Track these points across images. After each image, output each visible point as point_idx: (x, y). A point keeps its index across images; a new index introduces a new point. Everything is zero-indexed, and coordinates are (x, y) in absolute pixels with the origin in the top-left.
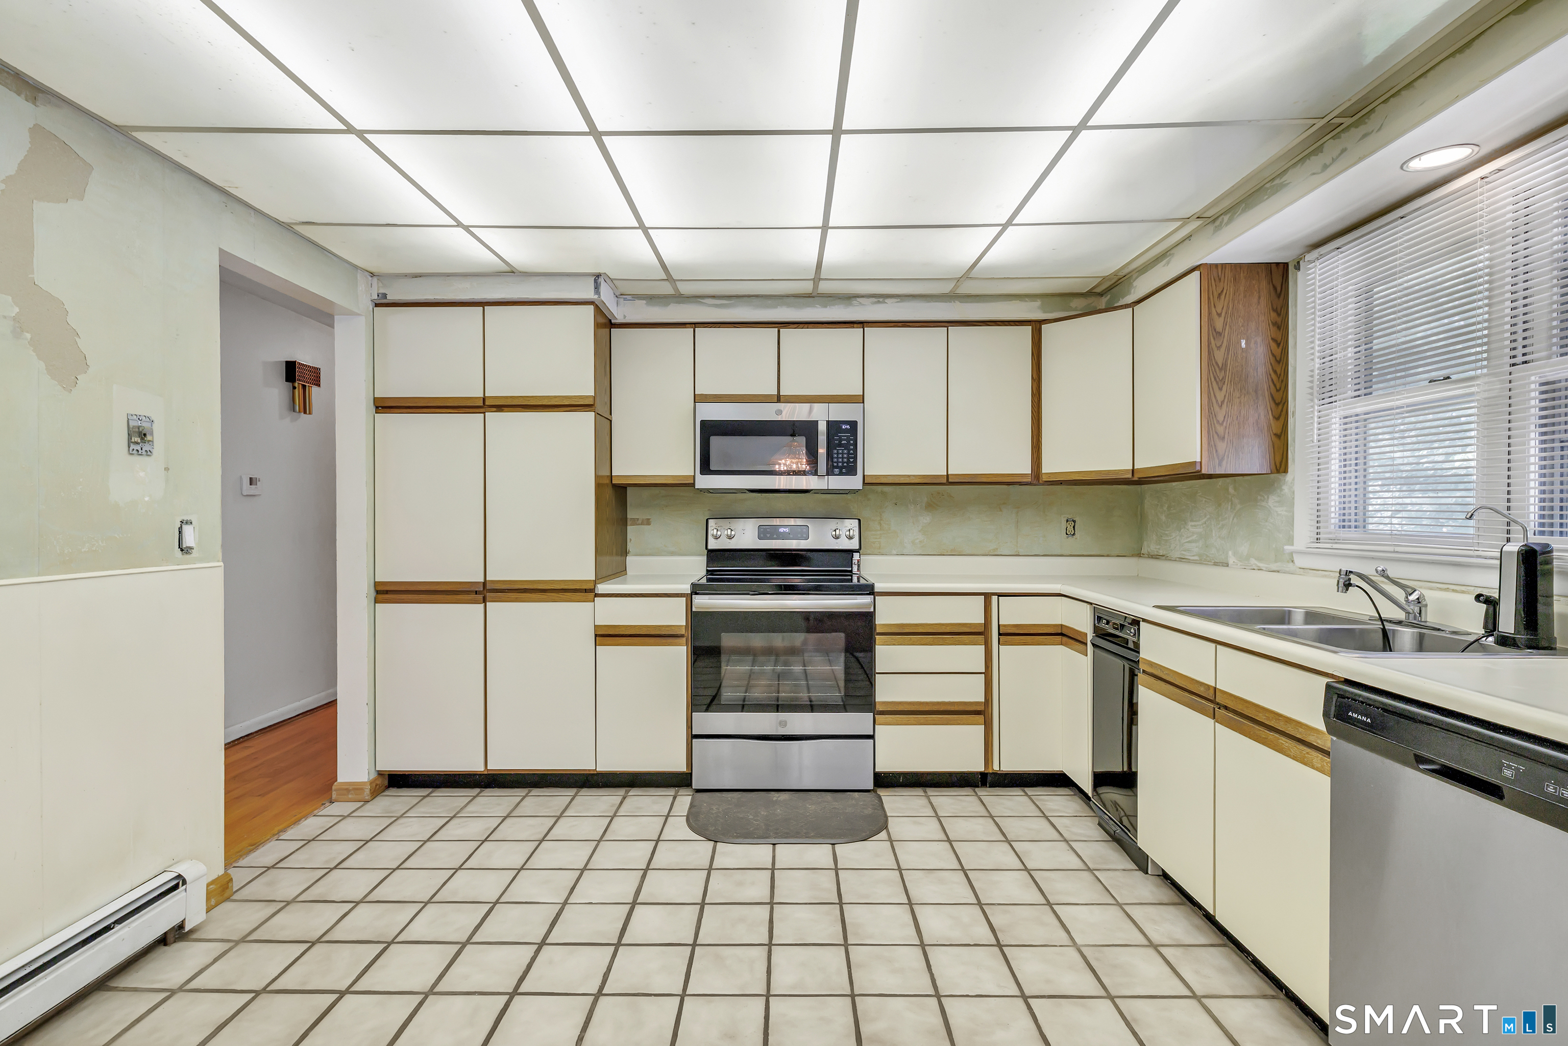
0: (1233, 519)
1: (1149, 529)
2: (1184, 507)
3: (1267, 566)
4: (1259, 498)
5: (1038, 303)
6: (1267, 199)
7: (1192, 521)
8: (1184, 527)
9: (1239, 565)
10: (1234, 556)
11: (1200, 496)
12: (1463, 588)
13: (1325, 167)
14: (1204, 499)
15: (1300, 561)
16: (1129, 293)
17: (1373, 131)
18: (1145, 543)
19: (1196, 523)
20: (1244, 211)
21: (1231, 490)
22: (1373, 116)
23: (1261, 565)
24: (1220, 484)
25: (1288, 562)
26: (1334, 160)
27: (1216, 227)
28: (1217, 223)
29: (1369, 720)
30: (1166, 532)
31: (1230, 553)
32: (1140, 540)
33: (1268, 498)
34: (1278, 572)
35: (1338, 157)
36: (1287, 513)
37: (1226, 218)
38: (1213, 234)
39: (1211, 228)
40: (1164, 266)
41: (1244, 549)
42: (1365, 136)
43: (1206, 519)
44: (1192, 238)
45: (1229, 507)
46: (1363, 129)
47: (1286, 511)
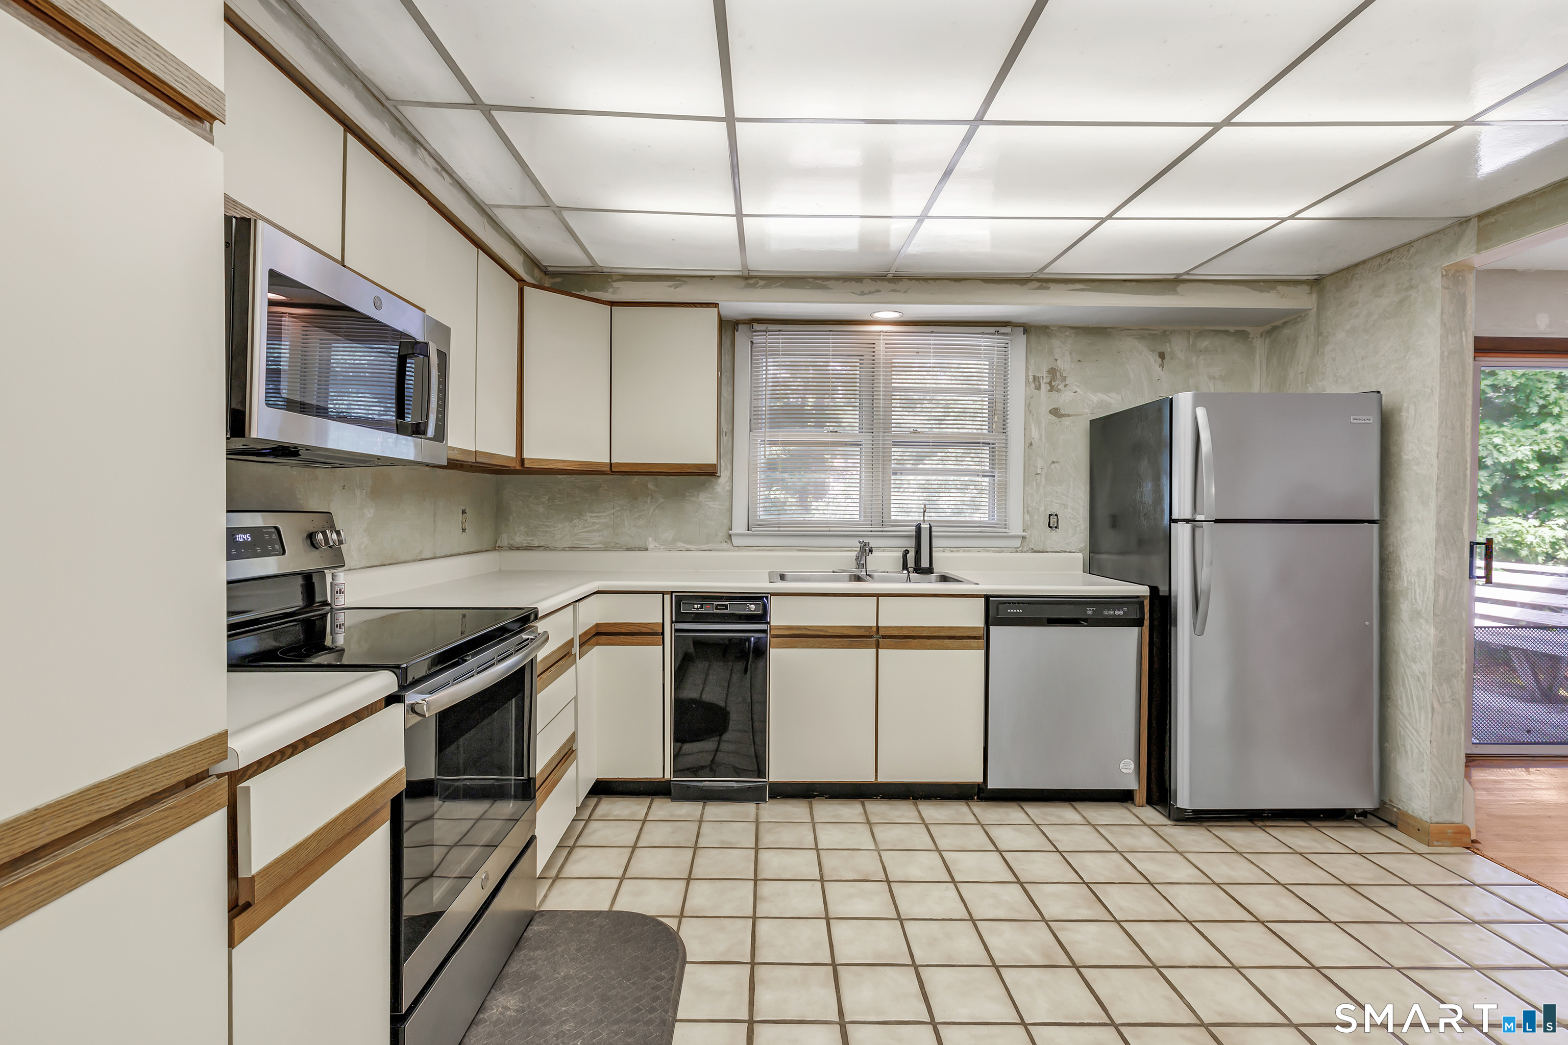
0: (654, 510)
1: (511, 520)
2: (579, 499)
3: (696, 547)
4: (687, 494)
5: (521, 258)
6: (809, 289)
7: (592, 512)
8: (579, 518)
9: (662, 548)
10: (655, 541)
11: (606, 490)
13: (863, 293)
14: (612, 493)
15: (736, 541)
16: (603, 289)
17: (900, 291)
18: (505, 536)
19: (599, 515)
20: (782, 286)
21: (650, 486)
22: (900, 282)
23: (690, 547)
24: (635, 480)
25: (721, 542)
26: (870, 293)
27: (748, 284)
28: (752, 281)
29: (1021, 611)
30: (545, 523)
31: (650, 539)
32: (497, 534)
33: (698, 494)
34: (710, 551)
35: (873, 292)
36: (720, 507)
37: (762, 283)
38: (743, 288)
39: (743, 283)
41: (669, 535)
42: (894, 290)
43: (614, 510)
44: (714, 279)
45: (649, 501)
46: (892, 286)
47: (719, 505)
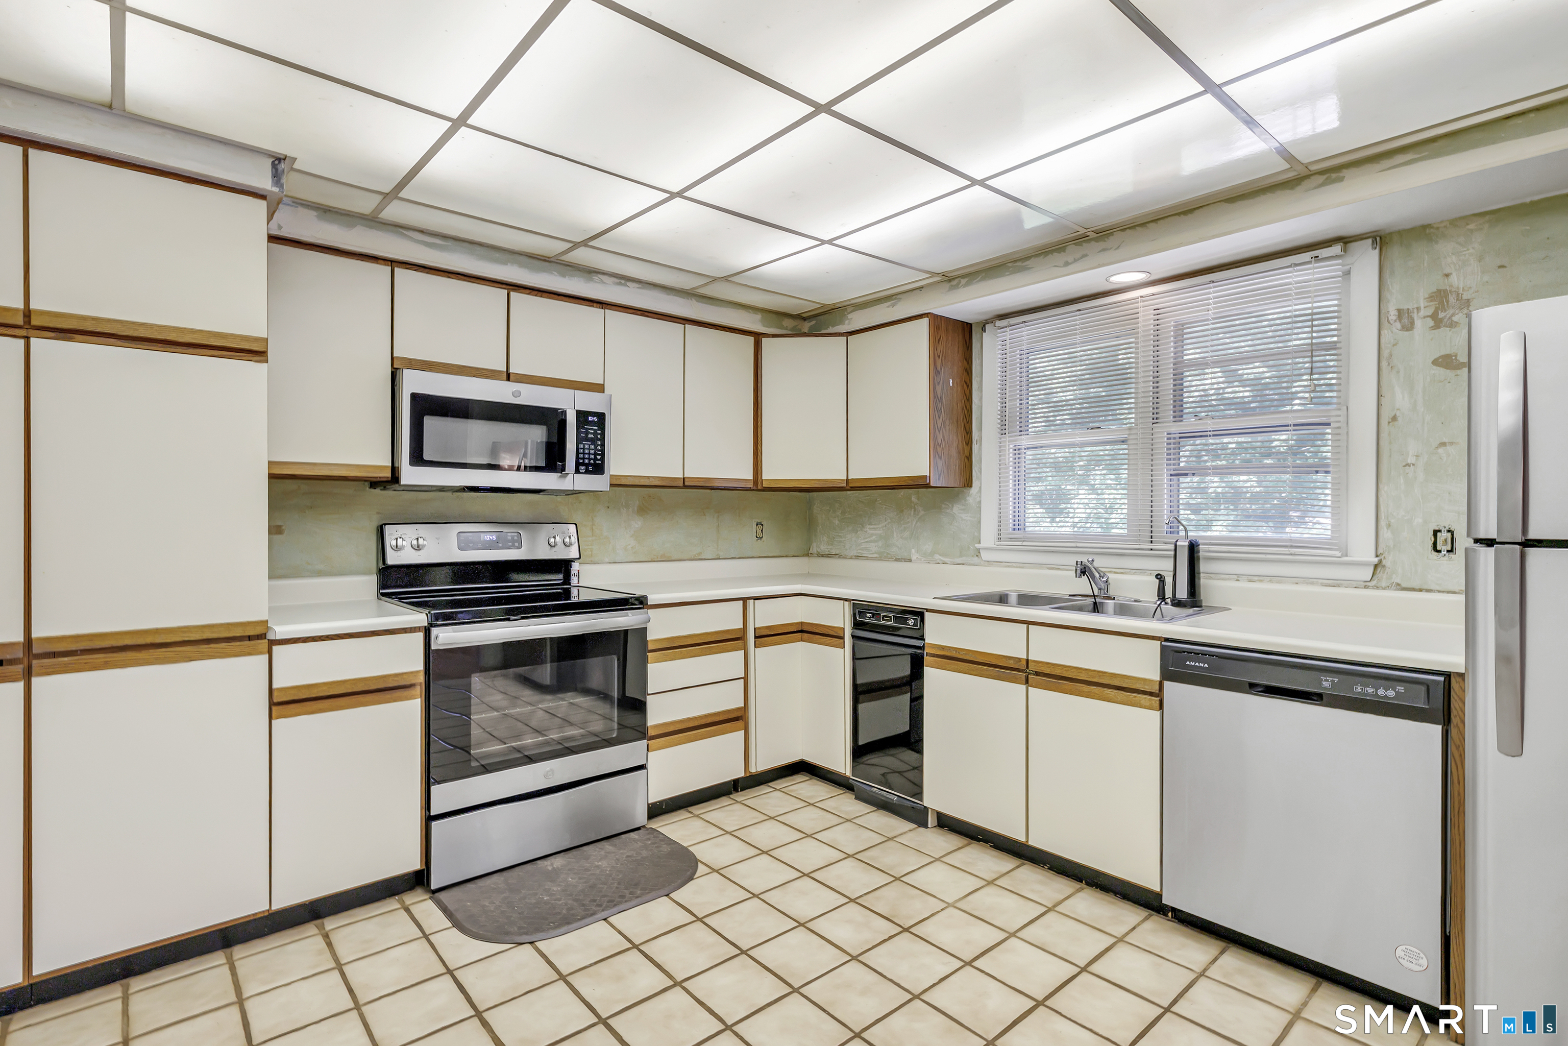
0: (916, 523)
1: (818, 531)
2: (862, 513)
3: (952, 560)
4: (943, 506)
5: (759, 316)
6: (1008, 275)
7: (871, 524)
8: (862, 530)
9: (923, 560)
10: (917, 553)
11: (880, 503)
12: (1122, 571)
13: (1067, 264)
14: (885, 506)
15: (985, 555)
16: (841, 322)
17: (1111, 248)
18: (814, 545)
19: (875, 526)
20: (983, 279)
21: (914, 499)
22: (1111, 238)
23: (946, 560)
24: (902, 494)
25: (973, 556)
26: (1075, 261)
27: (952, 286)
28: (954, 283)
29: (1206, 665)
30: (840, 534)
31: (913, 551)
32: (809, 542)
33: (953, 506)
34: (963, 564)
35: (1079, 259)
36: (971, 519)
37: (964, 281)
38: (949, 291)
39: (947, 285)
40: (888, 307)
41: (928, 547)
42: (1104, 250)
43: (886, 522)
44: (923, 289)
45: (912, 513)
46: (1102, 245)
47: (971, 517)
